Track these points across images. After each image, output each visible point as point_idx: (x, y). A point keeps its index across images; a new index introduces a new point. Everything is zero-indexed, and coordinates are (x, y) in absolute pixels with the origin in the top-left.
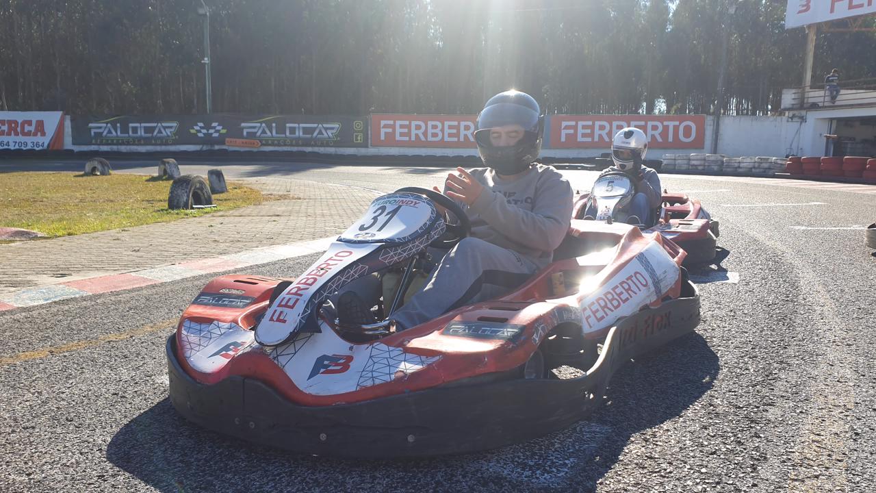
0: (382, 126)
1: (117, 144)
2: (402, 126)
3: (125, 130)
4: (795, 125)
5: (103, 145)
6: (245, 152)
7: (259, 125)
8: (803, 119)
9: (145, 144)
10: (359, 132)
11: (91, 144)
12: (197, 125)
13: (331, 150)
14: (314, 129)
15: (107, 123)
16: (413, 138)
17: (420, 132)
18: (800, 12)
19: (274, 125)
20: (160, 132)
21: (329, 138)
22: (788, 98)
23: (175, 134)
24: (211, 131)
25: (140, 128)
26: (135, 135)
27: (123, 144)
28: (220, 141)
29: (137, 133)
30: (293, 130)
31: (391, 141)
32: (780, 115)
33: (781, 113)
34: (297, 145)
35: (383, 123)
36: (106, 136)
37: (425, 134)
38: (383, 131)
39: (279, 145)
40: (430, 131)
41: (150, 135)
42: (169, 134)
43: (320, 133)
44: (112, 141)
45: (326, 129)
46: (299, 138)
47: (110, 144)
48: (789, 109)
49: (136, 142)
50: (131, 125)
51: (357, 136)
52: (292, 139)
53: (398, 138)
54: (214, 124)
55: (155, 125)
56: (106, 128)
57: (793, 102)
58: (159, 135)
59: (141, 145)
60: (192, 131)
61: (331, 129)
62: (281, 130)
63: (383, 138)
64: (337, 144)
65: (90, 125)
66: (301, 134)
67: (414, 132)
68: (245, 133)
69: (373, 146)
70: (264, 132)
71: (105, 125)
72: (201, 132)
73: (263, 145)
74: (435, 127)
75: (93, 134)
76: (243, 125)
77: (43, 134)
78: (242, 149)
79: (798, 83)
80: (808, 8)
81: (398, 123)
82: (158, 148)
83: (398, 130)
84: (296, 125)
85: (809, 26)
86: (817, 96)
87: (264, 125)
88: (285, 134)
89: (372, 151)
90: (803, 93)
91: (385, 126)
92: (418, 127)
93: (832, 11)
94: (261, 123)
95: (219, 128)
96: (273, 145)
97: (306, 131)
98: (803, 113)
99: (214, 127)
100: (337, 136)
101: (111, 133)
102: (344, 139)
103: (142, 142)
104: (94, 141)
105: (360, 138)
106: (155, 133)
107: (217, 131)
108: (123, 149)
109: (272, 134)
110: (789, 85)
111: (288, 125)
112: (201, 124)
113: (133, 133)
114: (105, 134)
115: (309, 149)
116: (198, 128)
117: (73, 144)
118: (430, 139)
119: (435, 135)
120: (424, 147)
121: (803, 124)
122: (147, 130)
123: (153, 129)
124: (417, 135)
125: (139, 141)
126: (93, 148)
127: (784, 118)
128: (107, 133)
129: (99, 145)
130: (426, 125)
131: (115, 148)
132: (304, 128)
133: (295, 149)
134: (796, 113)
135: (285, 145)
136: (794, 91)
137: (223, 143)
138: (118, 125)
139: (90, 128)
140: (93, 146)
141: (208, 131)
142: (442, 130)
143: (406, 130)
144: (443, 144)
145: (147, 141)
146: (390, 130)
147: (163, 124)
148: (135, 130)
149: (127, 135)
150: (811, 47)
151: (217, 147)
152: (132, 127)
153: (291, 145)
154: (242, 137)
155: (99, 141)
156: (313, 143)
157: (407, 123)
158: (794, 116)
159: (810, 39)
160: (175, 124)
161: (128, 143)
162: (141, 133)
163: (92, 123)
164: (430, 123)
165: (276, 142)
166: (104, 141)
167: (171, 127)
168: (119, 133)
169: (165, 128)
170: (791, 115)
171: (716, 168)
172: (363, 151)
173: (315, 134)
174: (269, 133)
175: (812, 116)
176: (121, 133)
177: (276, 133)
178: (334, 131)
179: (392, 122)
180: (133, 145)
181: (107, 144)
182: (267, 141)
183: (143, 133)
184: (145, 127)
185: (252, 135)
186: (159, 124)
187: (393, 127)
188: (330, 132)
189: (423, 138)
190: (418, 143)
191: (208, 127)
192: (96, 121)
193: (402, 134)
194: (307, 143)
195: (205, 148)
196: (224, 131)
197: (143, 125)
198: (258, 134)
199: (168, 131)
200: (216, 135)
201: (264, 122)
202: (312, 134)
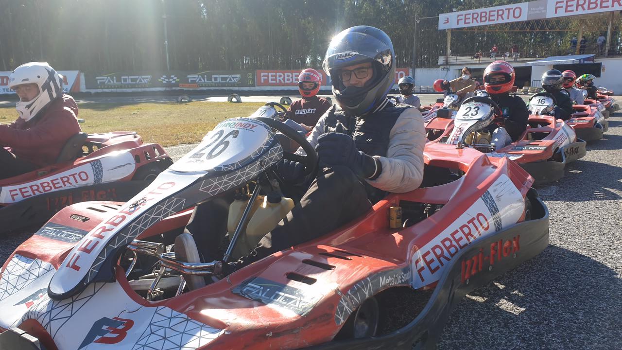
0: (262, 75)
1: (115, 88)
2: (272, 76)
3: (119, 80)
4: (445, 72)
5: (106, 88)
6: (193, 91)
7: (197, 76)
8: (448, 69)
9: (132, 88)
10: (249, 79)
11: (98, 88)
12: (162, 77)
13: (236, 88)
14: (227, 78)
15: (108, 77)
16: (278, 82)
17: (281, 79)
18: (445, 23)
19: (205, 76)
20: (141, 81)
21: (235, 82)
22: (441, 60)
23: (149, 82)
24: (171, 80)
25: (129, 79)
26: (125, 83)
27: (118, 88)
28: (177, 85)
29: (126, 81)
30: (216, 79)
31: (266, 83)
32: (438, 67)
33: (438, 66)
34: (219, 86)
35: (262, 74)
36: (107, 84)
37: (284, 79)
38: (263, 78)
39: (209, 87)
40: (286, 78)
41: (134, 83)
42: (146, 82)
43: (230, 80)
44: (111, 86)
45: (233, 78)
46: (219, 82)
47: (110, 88)
48: (442, 65)
49: (126, 87)
50: (123, 77)
51: (249, 81)
52: (215, 83)
53: (270, 81)
54: (172, 76)
55: (137, 77)
56: (106, 80)
57: (444, 62)
58: (140, 83)
59: (129, 88)
60: (159, 80)
61: (236, 78)
62: (209, 79)
63: (262, 81)
64: (239, 86)
65: (97, 78)
66: (220, 80)
67: (278, 78)
68: (190, 81)
69: (258, 86)
70: (200, 80)
71: (106, 78)
72: (164, 80)
73: (200, 87)
74: (288, 76)
75: (98, 82)
76: (188, 76)
77: (67, 83)
78: (191, 89)
79: (445, 54)
80: (448, 22)
81: (270, 74)
82: (139, 90)
83: (270, 78)
84: (218, 76)
85: (448, 29)
86: (452, 59)
87: (200, 76)
88: (212, 80)
89: (257, 88)
90: (447, 58)
91: (264, 76)
92: (280, 76)
93: (458, 24)
94: (198, 75)
95: (175, 78)
96: (205, 86)
97: (223, 79)
98: (448, 67)
99: (172, 78)
100: (239, 81)
101: (110, 82)
102: (243, 83)
103: (130, 86)
104: (99, 87)
105: (251, 82)
106: (138, 81)
107: (175, 80)
108: (118, 90)
109: (204, 80)
110: (441, 55)
111: (213, 76)
112: (165, 76)
113: (124, 81)
114: (106, 82)
115: (225, 88)
116: (163, 79)
117: (87, 88)
118: (286, 82)
119: (288, 80)
120: (283, 86)
121: (448, 72)
122: (132, 80)
123: (137, 79)
124: (280, 80)
125: (128, 86)
126: (99, 91)
127: (440, 69)
128: (108, 82)
129: (102, 89)
130: (284, 75)
131: (114, 90)
132: (222, 78)
133: (217, 88)
134: (445, 67)
135: (212, 86)
136: (443, 57)
137: (179, 87)
138: (115, 77)
139: (97, 80)
140: (99, 90)
141: (169, 80)
142: (292, 77)
143: (274, 78)
144: (292, 84)
145: (133, 86)
146: (266, 78)
147: (143, 77)
148: (125, 80)
149: (120, 83)
150: (449, 38)
151: (174, 88)
152: (124, 79)
153: (215, 86)
154: (189, 83)
155: (103, 87)
156: (227, 85)
157: (274, 74)
158: (444, 68)
159: (448, 35)
160: (150, 77)
161: (121, 87)
162: (129, 81)
163: (98, 76)
164: (286, 74)
165: (207, 85)
166: (106, 87)
167: (147, 78)
168: (115, 82)
169: (143, 79)
170: (443, 67)
171: (432, 91)
172: (252, 89)
173: (228, 80)
174: (203, 81)
175: (451, 68)
176: (116, 82)
177: (207, 80)
178: (238, 79)
179: (267, 74)
180: (125, 88)
181: (108, 88)
182: (202, 84)
183: (130, 82)
184: (131, 79)
185: (193, 82)
186: (140, 77)
187: (268, 76)
188: (235, 79)
189: (283, 82)
190: (280, 84)
191: (169, 77)
192: (101, 76)
193: (272, 80)
194: (223, 85)
195: (167, 89)
196: (178, 80)
197: (130, 77)
198: (197, 81)
199: (145, 80)
200: (174, 82)
201: (200, 75)
202: (226, 80)
